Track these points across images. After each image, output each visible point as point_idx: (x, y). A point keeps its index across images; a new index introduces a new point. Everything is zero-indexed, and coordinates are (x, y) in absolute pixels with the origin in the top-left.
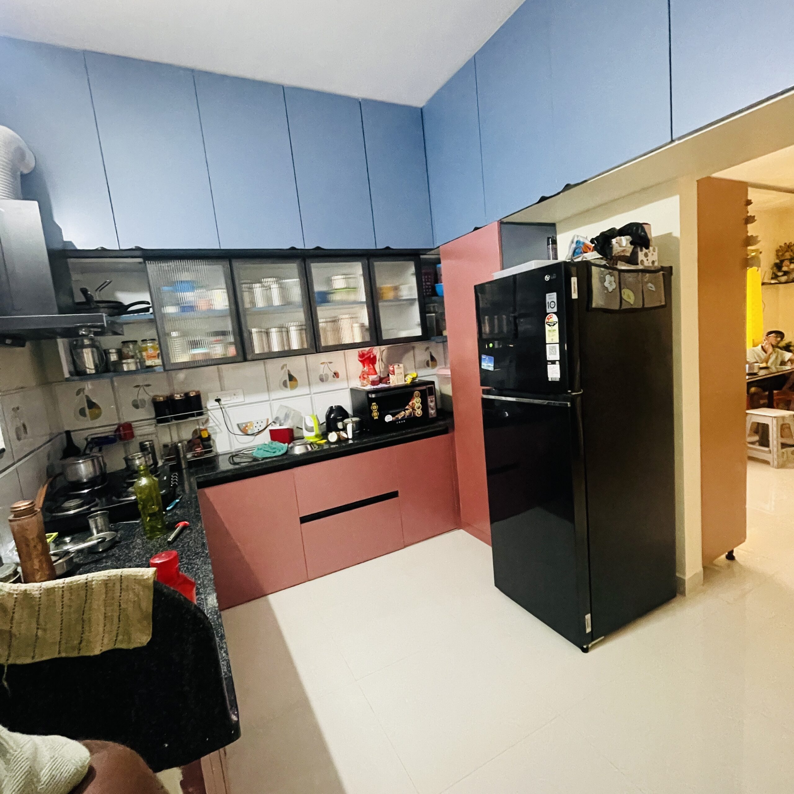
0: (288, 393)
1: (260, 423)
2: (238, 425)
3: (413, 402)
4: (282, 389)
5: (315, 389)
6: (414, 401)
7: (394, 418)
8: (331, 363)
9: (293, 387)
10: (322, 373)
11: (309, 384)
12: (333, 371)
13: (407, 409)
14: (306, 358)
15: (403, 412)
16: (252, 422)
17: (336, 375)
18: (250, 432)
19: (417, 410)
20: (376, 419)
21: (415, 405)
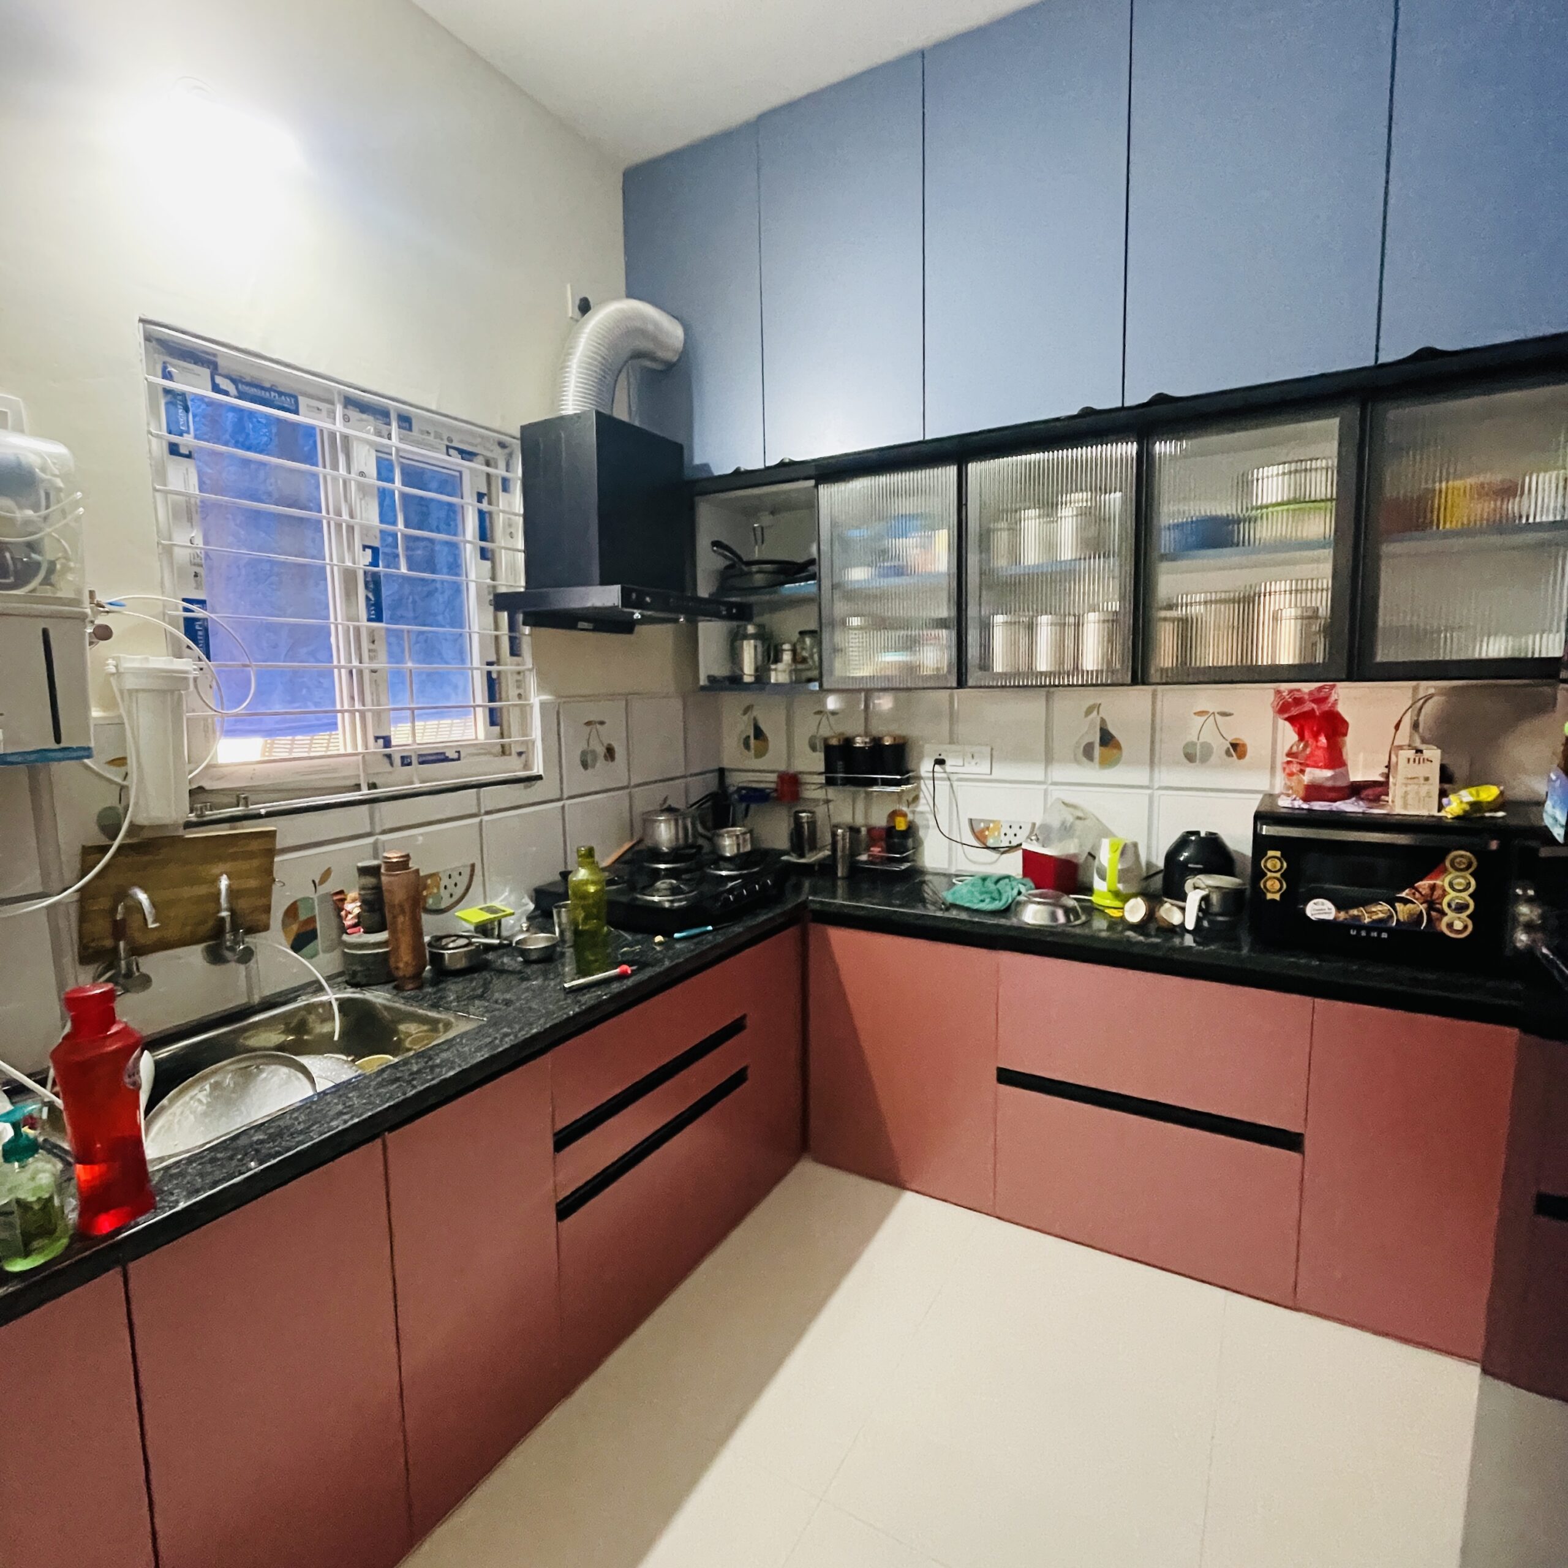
0: (1091, 773)
1: (1015, 829)
2: (971, 820)
3: (1439, 882)
4: (1077, 761)
5: (1167, 776)
6: (1444, 882)
7: (1342, 915)
8: (1224, 714)
9: (1107, 763)
10: (1195, 739)
11: (1152, 763)
12: (1231, 738)
13: (1405, 901)
14: (1154, 695)
15: (1387, 907)
16: (999, 822)
17: (1237, 749)
18: (991, 842)
19: (1451, 915)
20: (1273, 901)
21: (1444, 893)
